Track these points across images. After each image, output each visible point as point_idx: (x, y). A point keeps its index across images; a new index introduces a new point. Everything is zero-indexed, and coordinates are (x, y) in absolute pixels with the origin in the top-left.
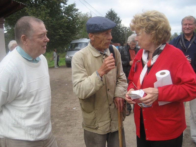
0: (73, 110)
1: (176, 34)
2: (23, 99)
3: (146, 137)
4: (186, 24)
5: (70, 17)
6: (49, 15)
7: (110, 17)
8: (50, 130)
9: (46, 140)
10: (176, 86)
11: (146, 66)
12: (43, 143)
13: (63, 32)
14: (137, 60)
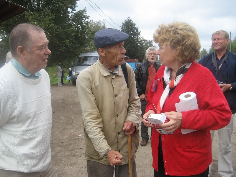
0: (79, 137)
2: (18, 122)
4: (215, 39)
5: (79, 26)
6: (54, 22)
7: (127, 27)
8: (48, 160)
9: (44, 172)
10: (202, 112)
11: (168, 87)
12: (39, 175)
13: (70, 43)
14: (158, 79)
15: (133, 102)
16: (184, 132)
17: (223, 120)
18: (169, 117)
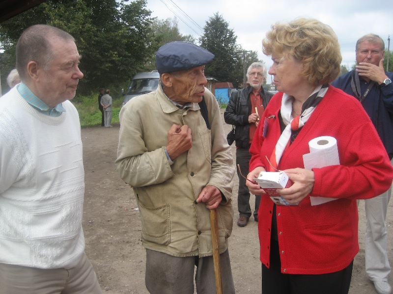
0: (135, 212)
1: (344, 68)
2: (29, 186)
3: (282, 266)
4: (366, 51)
5: (134, 27)
6: (91, 21)
7: (213, 29)
8: (80, 249)
9: (73, 268)
10: (347, 169)
11: (288, 128)
12: (66, 273)
13: (119, 57)
14: (270, 115)
15: (219, 154)
16: (315, 202)
17: (380, 182)
18: (293, 177)
